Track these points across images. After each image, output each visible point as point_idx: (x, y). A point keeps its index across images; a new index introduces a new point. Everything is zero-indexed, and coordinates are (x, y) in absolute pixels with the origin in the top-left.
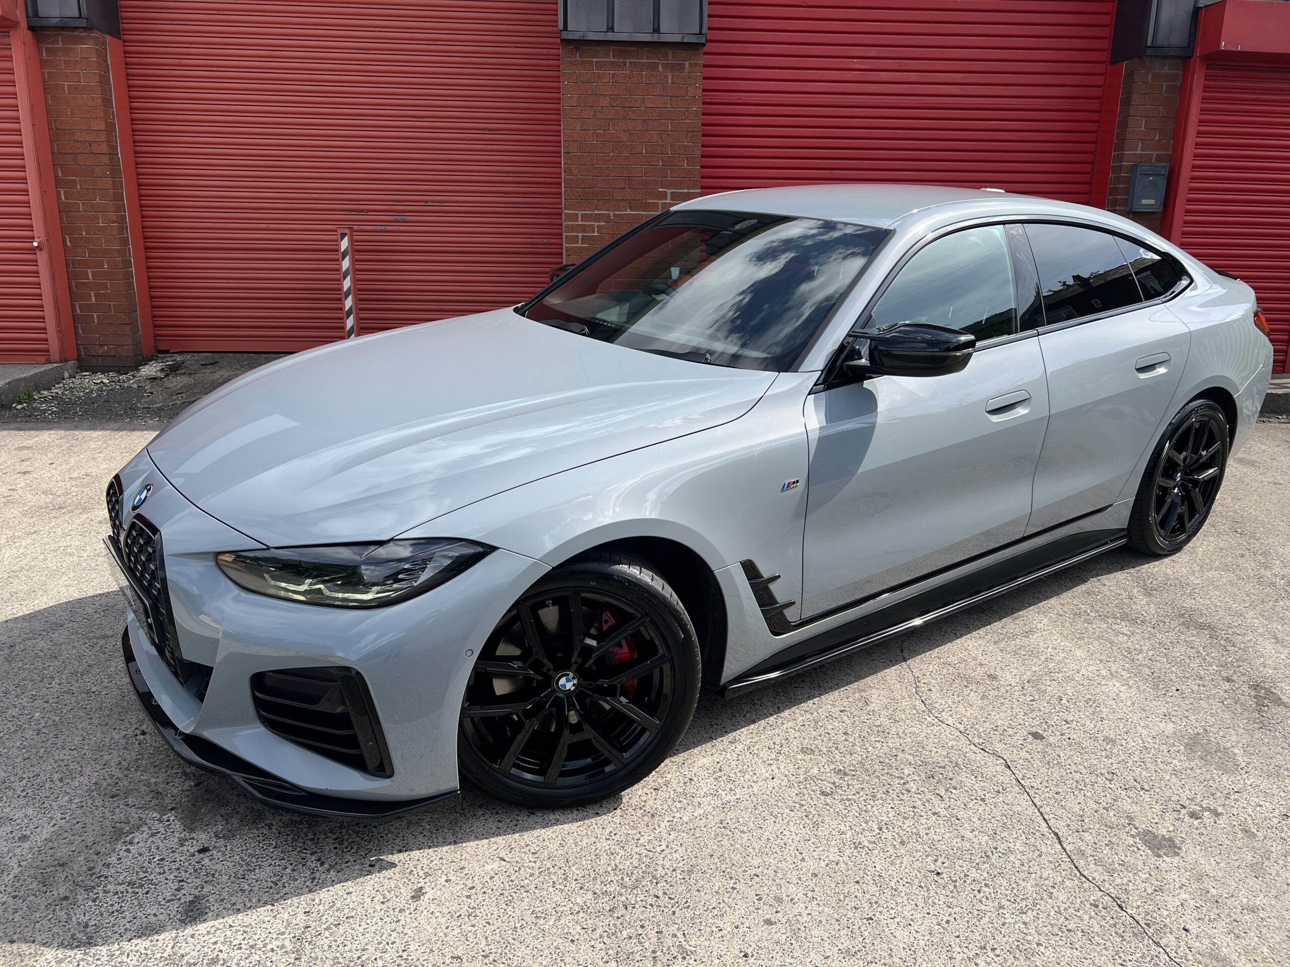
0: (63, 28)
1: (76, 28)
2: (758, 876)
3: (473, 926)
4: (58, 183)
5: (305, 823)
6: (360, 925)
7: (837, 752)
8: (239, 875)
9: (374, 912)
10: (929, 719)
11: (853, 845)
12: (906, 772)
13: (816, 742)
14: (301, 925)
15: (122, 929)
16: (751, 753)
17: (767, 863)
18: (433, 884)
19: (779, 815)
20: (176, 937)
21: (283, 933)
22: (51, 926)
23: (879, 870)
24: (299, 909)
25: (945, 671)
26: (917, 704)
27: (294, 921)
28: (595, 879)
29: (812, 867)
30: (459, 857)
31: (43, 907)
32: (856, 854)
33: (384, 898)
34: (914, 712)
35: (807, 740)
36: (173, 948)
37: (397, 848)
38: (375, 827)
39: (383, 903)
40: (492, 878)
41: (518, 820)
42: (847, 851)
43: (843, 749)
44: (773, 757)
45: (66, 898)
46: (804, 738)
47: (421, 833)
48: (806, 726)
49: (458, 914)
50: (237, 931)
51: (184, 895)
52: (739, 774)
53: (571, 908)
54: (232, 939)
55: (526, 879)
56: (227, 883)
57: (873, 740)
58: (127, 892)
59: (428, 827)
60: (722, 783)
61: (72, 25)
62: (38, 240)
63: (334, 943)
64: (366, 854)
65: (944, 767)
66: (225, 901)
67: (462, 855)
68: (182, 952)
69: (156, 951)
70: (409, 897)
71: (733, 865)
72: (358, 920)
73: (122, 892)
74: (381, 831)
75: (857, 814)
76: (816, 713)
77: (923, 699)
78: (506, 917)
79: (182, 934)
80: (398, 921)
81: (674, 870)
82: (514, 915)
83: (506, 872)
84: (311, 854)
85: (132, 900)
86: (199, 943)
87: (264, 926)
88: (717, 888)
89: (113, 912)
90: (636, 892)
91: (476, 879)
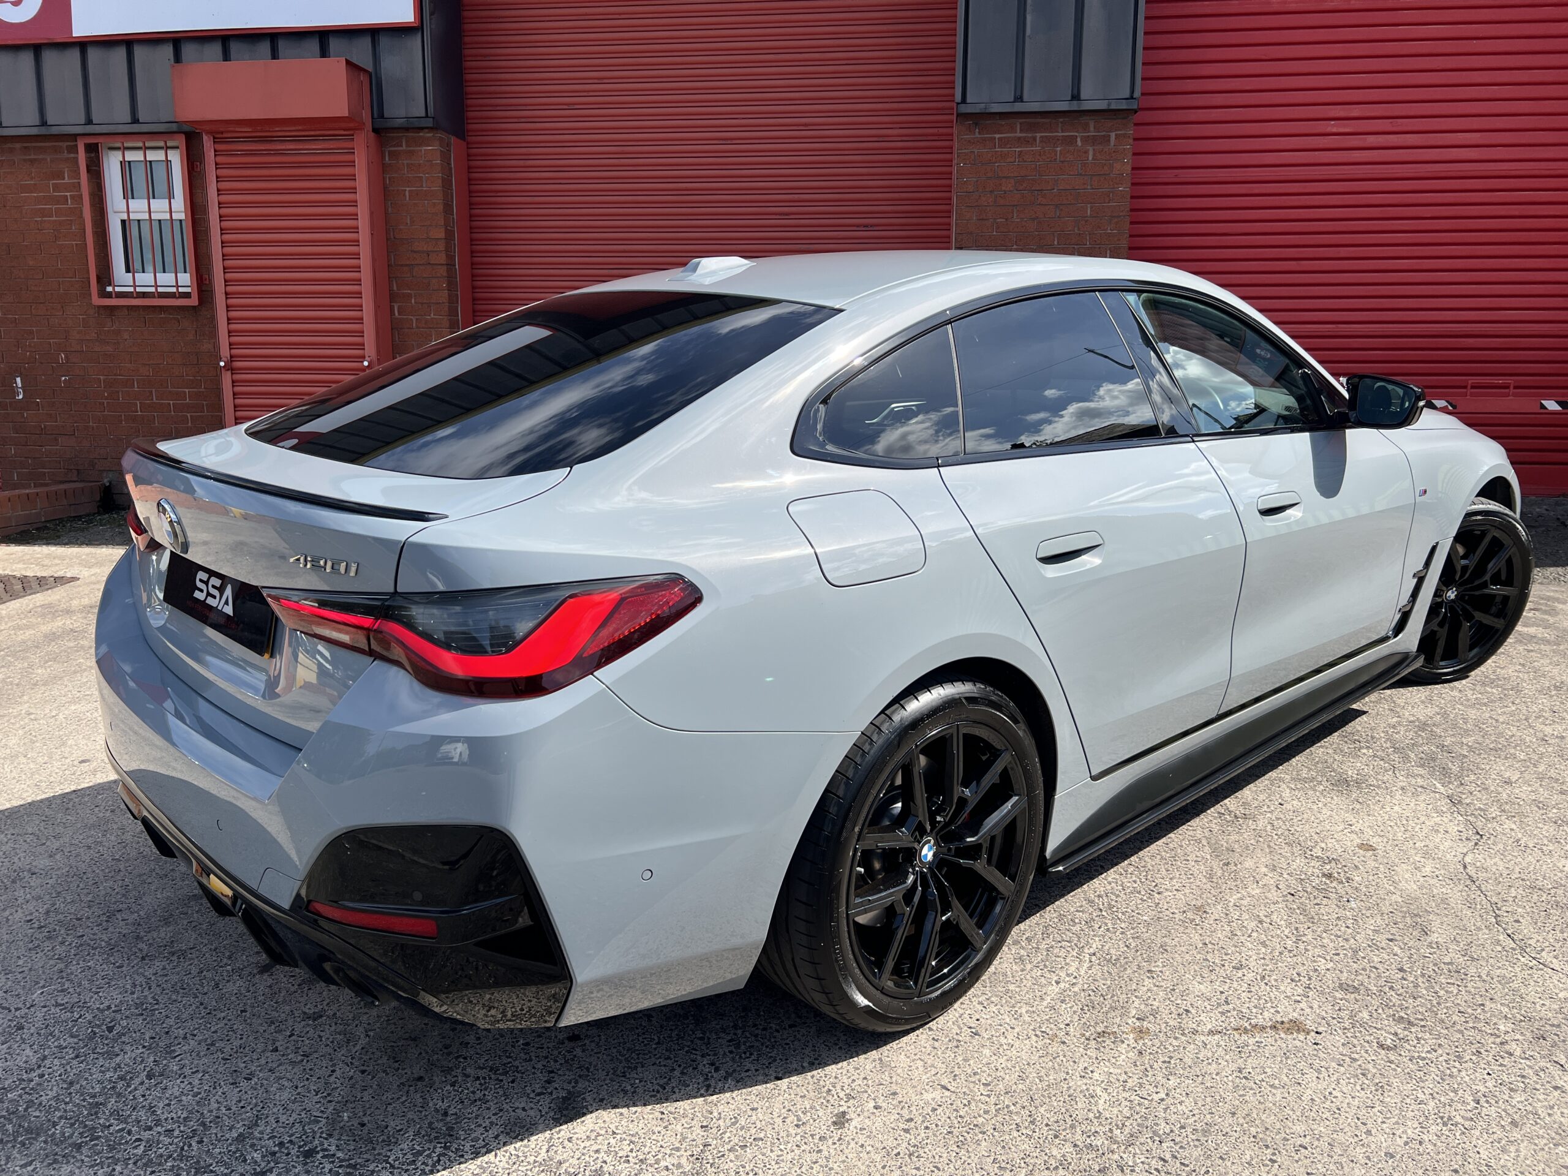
0: (407, 129)
1: (421, 129)
2: (1306, 1148)
3: (918, 1169)
4: (393, 297)
5: (690, 1018)
6: (772, 1151)
7: (1393, 993)
8: (618, 1072)
9: (788, 1136)
10: (1523, 959)
11: (1439, 1120)
12: (1502, 1027)
13: (1360, 978)
14: (700, 1142)
15: (487, 1122)
16: (1266, 984)
17: (1316, 1132)
18: (859, 1110)
19: (1323, 1069)
20: (551, 1138)
21: (678, 1149)
22: (406, 1110)
23: (1486, 1158)
24: (695, 1122)
25: (1535, 897)
26: (1501, 938)
27: (689, 1135)
28: (1072, 1127)
29: (1384, 1144)
30: (888, 1079)
31: (395, 1086)
32: (1447, 1133)
33: (799, 1120)
34: (1499, 948)
35: (1345, 974)
36: (548, 1151)
37: (807, 1059)
38: (778, 1031)
39: (797, 1126)
40: (934, 1110)
41: (959, 1041)
42: (1433, 1127)
43: (1401, 991)
44: (1300, 991)
45: (420, 1079)
46: (1341, 972)
47: (836, 1044)
48: (1341, 956)
49: (896, 1151)
50: (622, 1140)
51: (556, 1089)
52: (1254, 1010)
53: (1045, 1161)
54: (617, 1149)
55: (980, 1116)
56: (604, 1080)
57: (1443, 981)
58: (490, 1078)
59: (843, 1038)
60: (1232, 1020)
61: (417, 125)
62: (369, 359)
63: (741, 1169)
64: (770, 1063)
65: (1558, 1026)
66: (605, 1102)
67: (891, 1077)
68: (559, 1158)
69: (528, 1154)
70: (830, 1122)
71: (1267, 1129)
72: (769, 1143)
73: (484, 1078)
74: (785, 1037)
75: (1438, 1079)
76: (1353, 940)
77: (1509, 932)
78: (959, 1163)
79: (557, 1136)
80: (820, 1151)
81: (1182, 1127)
82: (969, 1161)
83: (951, 1104)
84: (703, 1056)
85: (496, 1089)
86: (578, 1149)
87: (654, 1137)
88: (1248, 1157)
89: (476, 1101)
90: (1133, 1151)
91: (913, 1108)
